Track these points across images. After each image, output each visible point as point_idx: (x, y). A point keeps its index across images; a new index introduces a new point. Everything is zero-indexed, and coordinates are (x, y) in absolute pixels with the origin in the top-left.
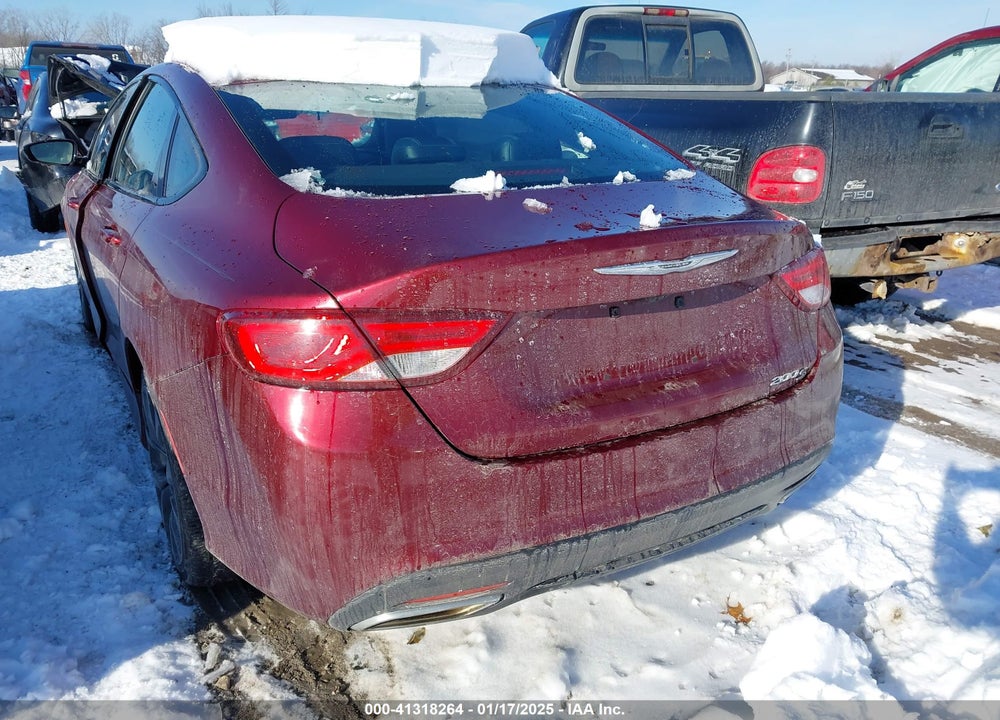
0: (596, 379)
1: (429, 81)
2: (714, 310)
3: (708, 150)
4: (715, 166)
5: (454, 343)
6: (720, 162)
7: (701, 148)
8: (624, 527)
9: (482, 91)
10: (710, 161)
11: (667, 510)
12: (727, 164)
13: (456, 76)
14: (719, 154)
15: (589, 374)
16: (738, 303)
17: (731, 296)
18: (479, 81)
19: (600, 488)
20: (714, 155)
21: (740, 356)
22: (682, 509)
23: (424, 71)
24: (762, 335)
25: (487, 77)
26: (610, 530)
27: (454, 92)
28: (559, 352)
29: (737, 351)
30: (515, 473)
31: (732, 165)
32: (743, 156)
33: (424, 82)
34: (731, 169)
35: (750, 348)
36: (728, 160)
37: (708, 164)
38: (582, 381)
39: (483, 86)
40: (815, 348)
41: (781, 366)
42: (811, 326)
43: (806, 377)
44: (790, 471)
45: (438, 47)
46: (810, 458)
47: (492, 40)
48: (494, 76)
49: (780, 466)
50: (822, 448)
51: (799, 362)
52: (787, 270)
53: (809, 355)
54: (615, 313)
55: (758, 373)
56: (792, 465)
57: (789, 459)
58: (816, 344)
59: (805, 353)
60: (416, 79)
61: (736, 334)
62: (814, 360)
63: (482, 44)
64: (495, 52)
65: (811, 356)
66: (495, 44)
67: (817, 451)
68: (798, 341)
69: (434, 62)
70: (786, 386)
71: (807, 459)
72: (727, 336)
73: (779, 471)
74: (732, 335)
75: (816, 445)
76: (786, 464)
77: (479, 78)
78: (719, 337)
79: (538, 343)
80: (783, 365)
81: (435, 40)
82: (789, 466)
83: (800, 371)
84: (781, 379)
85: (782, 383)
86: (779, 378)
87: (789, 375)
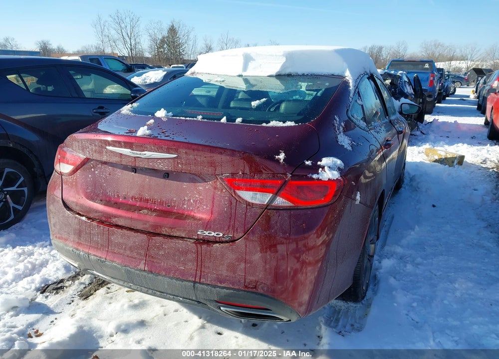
0: (120, 196)
1: (249, 73)
2: (185, 185)
8: (100, 259)
9: (277, 79)
11: (117, 263)
13: (262, 71)
15: (117, 193)
16: (198, 186)
19: (96, 239)
23: (245, 69)
24: (207, 207)
25: (279, 72)
27: (262, 79)
28: (107, 179)
33: (244, 74)
38: (114, 195)
39: (279, 76)
40: (246, 228)
41: (209, 226)
42: (249, 214)
43: (233, 241)
44: (201, 286)
45: (254, 58)
46: (224, 289)
47: (282, 54)
48: (288, 71)
49: (190, 279)
50: (242, 290)
51: (226, 229)
52: (227, 177)
53: (237, 230)
54: (133, 171)
55: (190, 224)
56: (203, 284)
57: (200, 279)
58: (250, 226)
59: (234, 227)
60: (240, 73)
61: (194, 201)
62: (241, 235)
63: (276, 55)
64: (284, 60)
65: (239, 231)
66: (283, 55)
67: (234, 289)
68: (230, 218)
69: (251, 65)
70: (212, 239)
71: (220, 288)
72: (189, 200)
73: (190, 281)
74: (192, 201)
75: (233, 284)
76: (196, 281)
77: (274, 72)
78: (184, 200)
79: (99, 173)
80: (210, 227)
81: (253, 55)
82: (200, 283)
83: (224, 235)
84: (207, 233)
85: (206, 235)
86: (205, 232)
87: (213, 234)
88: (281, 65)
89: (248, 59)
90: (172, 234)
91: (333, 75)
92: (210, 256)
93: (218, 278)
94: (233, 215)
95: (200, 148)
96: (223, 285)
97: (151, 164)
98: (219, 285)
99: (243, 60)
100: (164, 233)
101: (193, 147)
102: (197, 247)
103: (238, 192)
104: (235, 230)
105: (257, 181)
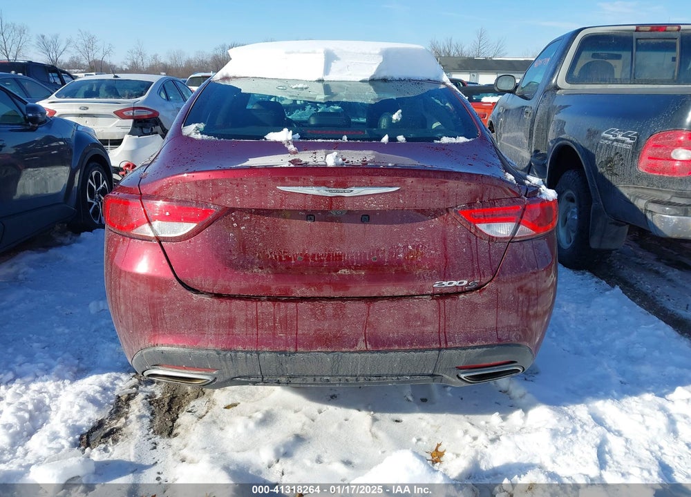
0: (291, 258)
1: (332, 77)
2: (396, 228)
3: (617, 132)
4: (619, 145)
5: (188, 220)
6: (623, 142)
7: (613, 130)
8: (284, 352)
9: (371, 84)
10: (617, 141)
11: (318, 350)
12: (627, 143)
13: (350, 75)
14: (623, 136)
15: (286, 254)
16: (417, 227)
17: (413, 221)
18: (368, 78)
19: (270, 324)
20: (620, 137)
21: (414, 262)
22: (333, 352)
23: (327, 71)
24: (436, 251)
25: (374, 75)
26: (275, 352)
27: (350, 85)
28: (264, 236)
29: (412, 259)
30: (213, 302)
31: (630, 144)
32: (638, 138)
33: (326, 78)
34: (630, 147)
35: (424, 258)
36: (628, 140)
37: (615, 143)
38: (280, 257)
39: (372, 81)
40: (493, 269)
41: (447, 275)
42: (492, 252)
43: (479, 288)
44: (448, 352)
45: (339, 56)
46: (476, 348)
47: (377, 52)
48: (383, 74)
49: (434, 346)
50: (495, 345)
51: (469, 274)
52: (464, 208)
53: (483, 273)
54: (311, 219)
55: (421, 276)
56: (451, 348)
57: (446, 343)
58: (496, 266)
59: (479, 270)
60: (320, 76)
61: (413, 247)
62: (490, 278)
63: (370, 54)
64: (381, 59)
65: (486, 274)
66: (380, 54)
67: (487, 346)
68: (472, 260)
69: (335, 66)
70: (453, 290)
71: (471, 349)
72: (405, 247)
73: (433, 349)
74: (410, 247)
75: (486, 341)
76: (442, 346)
77: (367, 76)
78: (398, 247)
79: (248, 228)
80: (450, 275)
81: (336, 52)
82: (446, 349)
83: (469, 282)
84: (446, 283)
85: (446, 287)
86: (444, 283)
87: (455, 283)
88: (376, 66)
89: (330, 58)
90: (396, 294)
91: (429, 80)
92: (456, 312)
93: (467, 337)
94: (475, 255)
95: (432, 174)
96: (475, 344)
97: (358, 204)
98: (471, 345)
99: (324, 60)
100: (386, 294)
101: (422, 174)
102: (439, 304)
103: (478, 226)
104: (482, 274)
105: (499, 210)
